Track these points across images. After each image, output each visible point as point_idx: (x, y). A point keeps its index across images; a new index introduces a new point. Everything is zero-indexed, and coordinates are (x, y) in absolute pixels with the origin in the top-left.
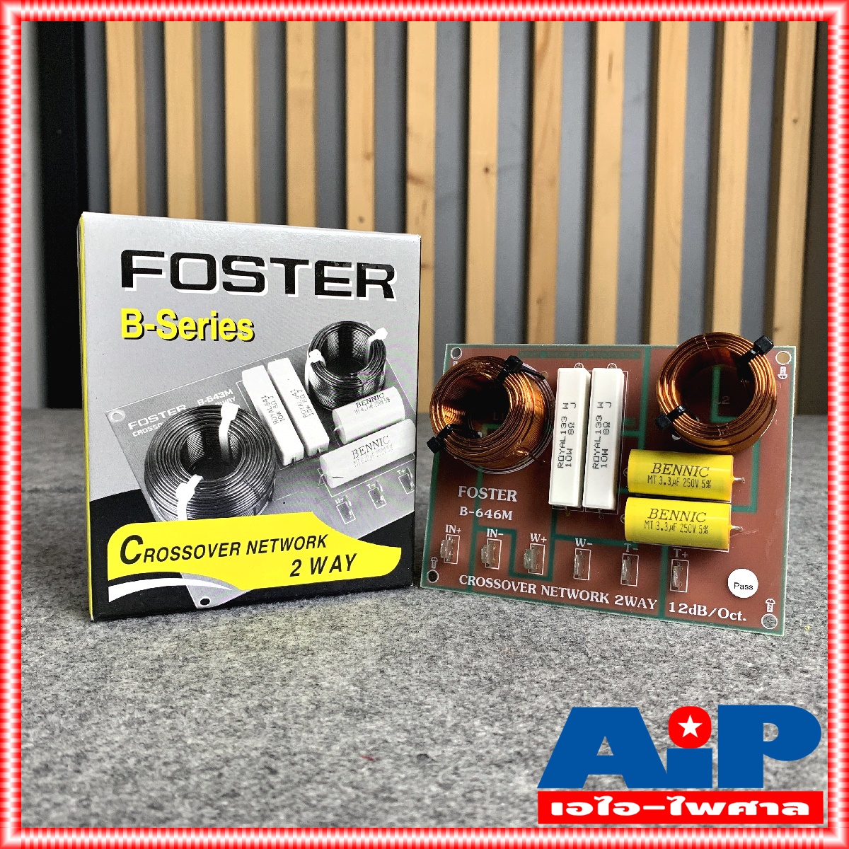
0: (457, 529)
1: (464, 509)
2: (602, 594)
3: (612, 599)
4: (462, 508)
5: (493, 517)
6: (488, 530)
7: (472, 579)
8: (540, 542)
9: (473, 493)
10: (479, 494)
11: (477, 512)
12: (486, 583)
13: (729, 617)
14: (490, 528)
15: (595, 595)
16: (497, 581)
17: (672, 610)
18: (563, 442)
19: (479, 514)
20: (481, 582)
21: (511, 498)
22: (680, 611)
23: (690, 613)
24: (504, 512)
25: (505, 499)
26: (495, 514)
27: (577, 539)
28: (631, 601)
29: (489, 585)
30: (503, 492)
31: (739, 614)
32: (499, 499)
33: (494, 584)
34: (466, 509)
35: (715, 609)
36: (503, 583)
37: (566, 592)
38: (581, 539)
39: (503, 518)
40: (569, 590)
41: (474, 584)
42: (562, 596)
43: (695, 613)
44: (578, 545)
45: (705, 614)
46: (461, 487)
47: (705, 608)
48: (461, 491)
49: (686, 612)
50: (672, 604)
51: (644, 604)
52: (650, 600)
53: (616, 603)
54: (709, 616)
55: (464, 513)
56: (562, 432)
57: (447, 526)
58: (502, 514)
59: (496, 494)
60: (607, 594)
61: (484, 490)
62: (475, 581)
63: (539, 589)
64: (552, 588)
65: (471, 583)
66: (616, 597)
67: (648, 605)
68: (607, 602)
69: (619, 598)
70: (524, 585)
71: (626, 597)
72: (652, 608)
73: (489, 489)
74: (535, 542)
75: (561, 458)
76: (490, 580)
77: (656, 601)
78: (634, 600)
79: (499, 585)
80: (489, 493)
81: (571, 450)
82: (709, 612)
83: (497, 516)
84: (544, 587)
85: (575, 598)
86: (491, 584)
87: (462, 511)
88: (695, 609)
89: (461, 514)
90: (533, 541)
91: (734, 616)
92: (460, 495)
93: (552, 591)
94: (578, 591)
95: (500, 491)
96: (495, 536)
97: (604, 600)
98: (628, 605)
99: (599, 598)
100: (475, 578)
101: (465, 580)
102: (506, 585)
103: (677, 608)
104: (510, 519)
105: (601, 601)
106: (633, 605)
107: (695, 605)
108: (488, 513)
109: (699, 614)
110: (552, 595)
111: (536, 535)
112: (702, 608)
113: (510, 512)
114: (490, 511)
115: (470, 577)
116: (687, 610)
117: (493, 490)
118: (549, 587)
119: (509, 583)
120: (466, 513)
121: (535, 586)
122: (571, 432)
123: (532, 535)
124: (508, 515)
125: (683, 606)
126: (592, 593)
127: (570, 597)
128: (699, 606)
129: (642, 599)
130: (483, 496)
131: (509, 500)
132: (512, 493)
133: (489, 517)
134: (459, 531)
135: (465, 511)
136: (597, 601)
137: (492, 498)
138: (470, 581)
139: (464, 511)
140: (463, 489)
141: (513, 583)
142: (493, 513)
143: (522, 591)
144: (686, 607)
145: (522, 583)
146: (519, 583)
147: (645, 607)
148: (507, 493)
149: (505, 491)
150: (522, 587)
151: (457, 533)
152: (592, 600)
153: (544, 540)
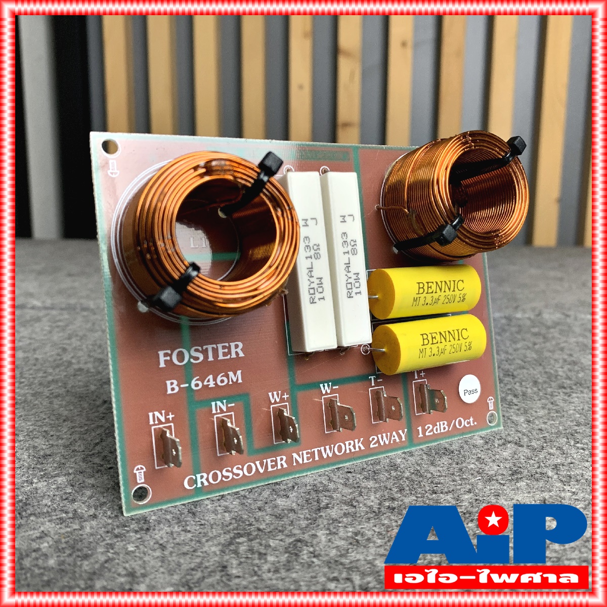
0: (167, 414)
1: (172, 384)
2: (356, 441)
3: (367, 443)
4: (168, 382)
5: (216, 384)
6: (213, 404)
7: (202, 477)
8: (282, 400)
9: (181, 357)
10: (191, 357)
11: (193, 383)
12: (223, 476)
13: (464, 425)
14: (215, 400)
15: (350, 444)
16: (238, 468)
17: (421, 435)
18: (311, 270)
19: (197, 385)
20: (215, 477)
21: (237, 353)
22: (427, 434)
23: (436, 432)
24: (231, 374)
25: (228, 357)
26: (219, 379)
27: (321, 385)
28: (385, 438)
29: (227, 477)
30: (224, 347)
31: (471, 419)
32: (221, 357)
33: (234, 474)
34: (175, 382)
35: (454, 421)
36: (245, 467)
37: (320, 452)
38: (326, 385)
39: (231, 383)
40: (322, 448)
41: (206, 484)
42: (317, 458)
43: (439, 432)
44: (324, 392)
45: (447, 428)
46: (161, 353)
47: (446, 422)
48: (162, 359)
49: (432, 433)
50: (420, 428)
51: (396, 438)
52: (400, 432)
53: (372, 446)
54: (450, 430)
55: (173, 389)
56: (307, 258)
57: (151, 414)
58: (227, 377)
59: (215, 351)
60: (362, 439)
61: (196, 350)
62: (207, 479)
63: (290, 460)
64: (305, 452)
65: (202, 483)
66: (371, 439)
67: (400, 437)
68: (363, 448)
69: (373, 439)
70: (272, 461)
71: (380, 436)
72: (404, 439)
73: (205, 347)
74: (276, 402)
75: (312, 291)
76: (227, 471)
77: (406, 430)
78: (387, 436)
79: (240, 472)
80: (205, 353)
81: (321, 278)
82: (449, 425)
83: (222, 381)
84: (295, 455)
85: (330, 455)
86: (230, 475)
87: (169, 387)
88: (438, 427)
89: (169, 392)
90: (273, 401)
91: (469, 423)
92: (162, 365)
93: (305, 456)
94: (332, 446)
95: (220, 346)
96: (224, 409)
97: (359, 447)
98: (382, 443)
99: (354, 446)
100: (205, 475)
101: (193, 482)
102: (250, 469)
103: (424, 431)
104: (240, 381)
105: (357, 449)
106: (387, 442)
107: (438, 423)
108: (208, 381)
109: (442, 431)
110: (305, 461)
111: (275, 393)
112: (444, 424)
113: (239, 372)
114: (211, 377)
115: (198, 476)
116: (432, 430)
117: (210, 347)
118: (301, 453)
119: (253, 465)
120: (177, 389)
121: (284, 458)
122: (317, 256)
123: (270, 394)
124: (236, 377)
125: (429, 427)
126: (347, 443)
127: (325, 456)
128: (441, 423)
129: (394, 433)
130: (197, 359)
131: (234, 356)
132: (237, 346)
133: (212, 384)
134: (171, 416)
135: (174, 386)
136: (353, 450)
137: (211, 359)
138: (199, 481)
139: (172, 387)
140: (166, 355)
141: (258, 463)
142: (215, 379)
143: (270, 469)
144: (431, 426)
145: (269, 460)
146: (265, 461)
147: (398, 440)
148: (229, 348)
149: (227, 344)
150: (269, 464)
151: (167, 421)
152: (348, 451)
153: (285, 396)
